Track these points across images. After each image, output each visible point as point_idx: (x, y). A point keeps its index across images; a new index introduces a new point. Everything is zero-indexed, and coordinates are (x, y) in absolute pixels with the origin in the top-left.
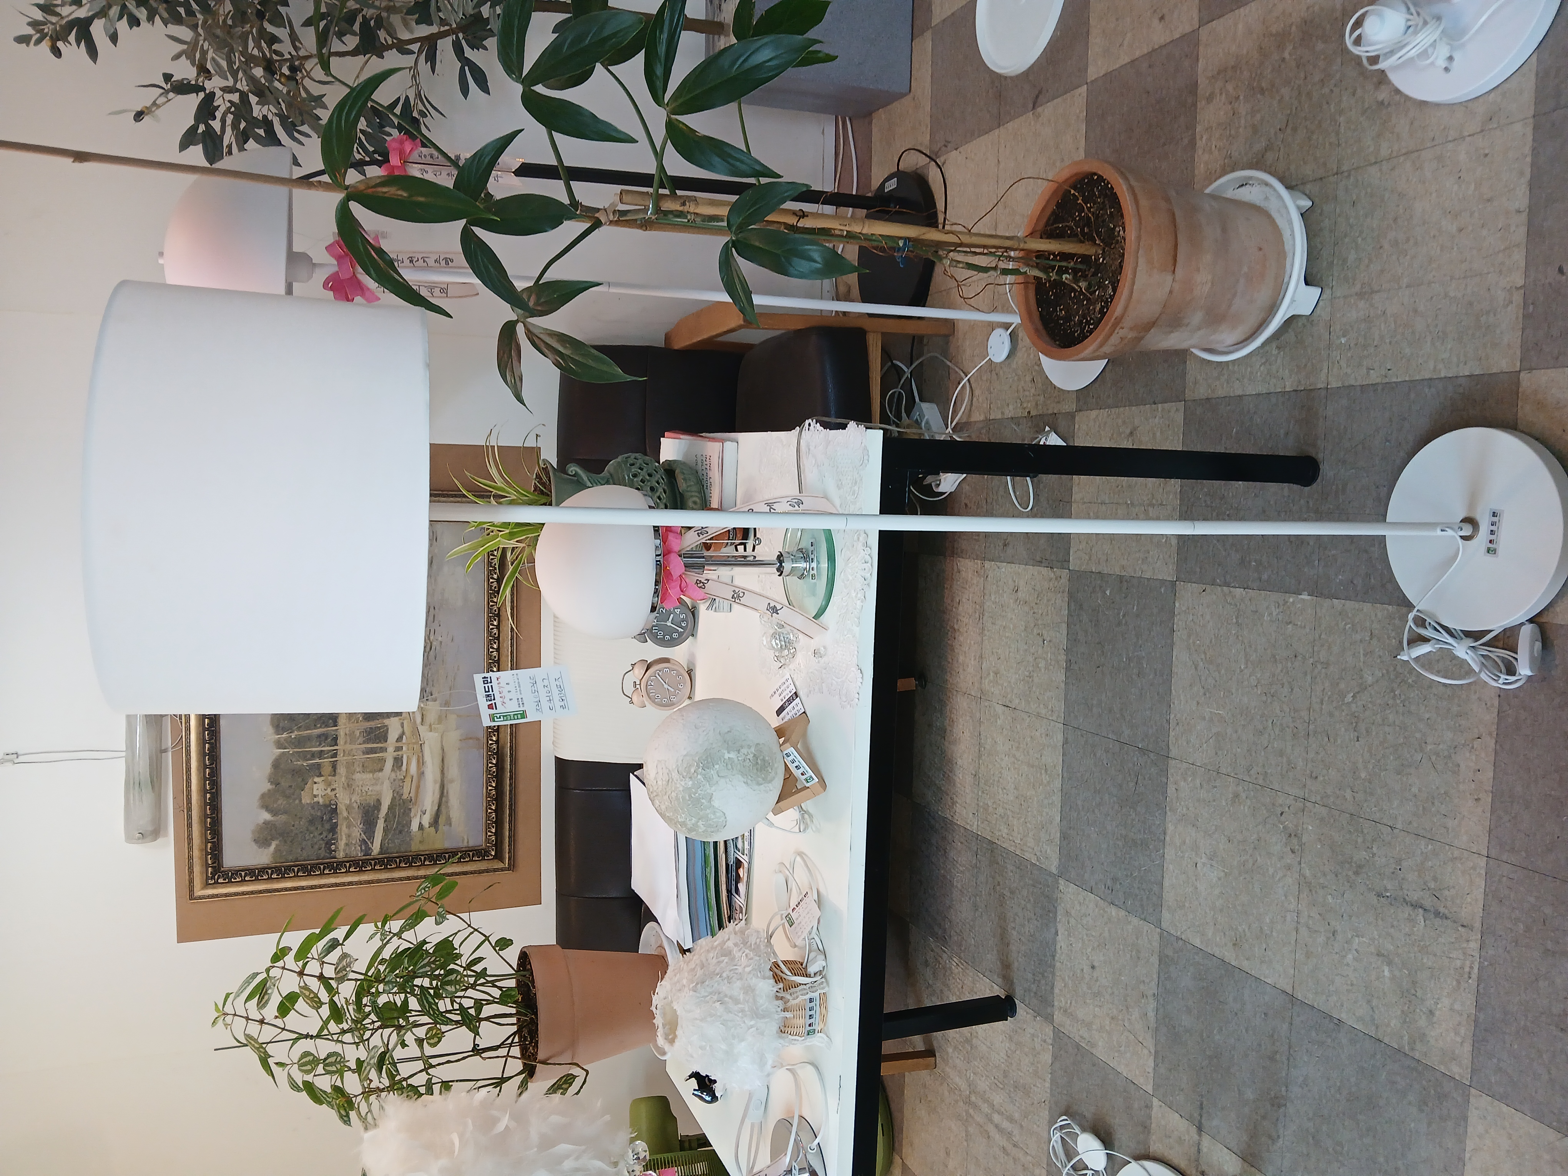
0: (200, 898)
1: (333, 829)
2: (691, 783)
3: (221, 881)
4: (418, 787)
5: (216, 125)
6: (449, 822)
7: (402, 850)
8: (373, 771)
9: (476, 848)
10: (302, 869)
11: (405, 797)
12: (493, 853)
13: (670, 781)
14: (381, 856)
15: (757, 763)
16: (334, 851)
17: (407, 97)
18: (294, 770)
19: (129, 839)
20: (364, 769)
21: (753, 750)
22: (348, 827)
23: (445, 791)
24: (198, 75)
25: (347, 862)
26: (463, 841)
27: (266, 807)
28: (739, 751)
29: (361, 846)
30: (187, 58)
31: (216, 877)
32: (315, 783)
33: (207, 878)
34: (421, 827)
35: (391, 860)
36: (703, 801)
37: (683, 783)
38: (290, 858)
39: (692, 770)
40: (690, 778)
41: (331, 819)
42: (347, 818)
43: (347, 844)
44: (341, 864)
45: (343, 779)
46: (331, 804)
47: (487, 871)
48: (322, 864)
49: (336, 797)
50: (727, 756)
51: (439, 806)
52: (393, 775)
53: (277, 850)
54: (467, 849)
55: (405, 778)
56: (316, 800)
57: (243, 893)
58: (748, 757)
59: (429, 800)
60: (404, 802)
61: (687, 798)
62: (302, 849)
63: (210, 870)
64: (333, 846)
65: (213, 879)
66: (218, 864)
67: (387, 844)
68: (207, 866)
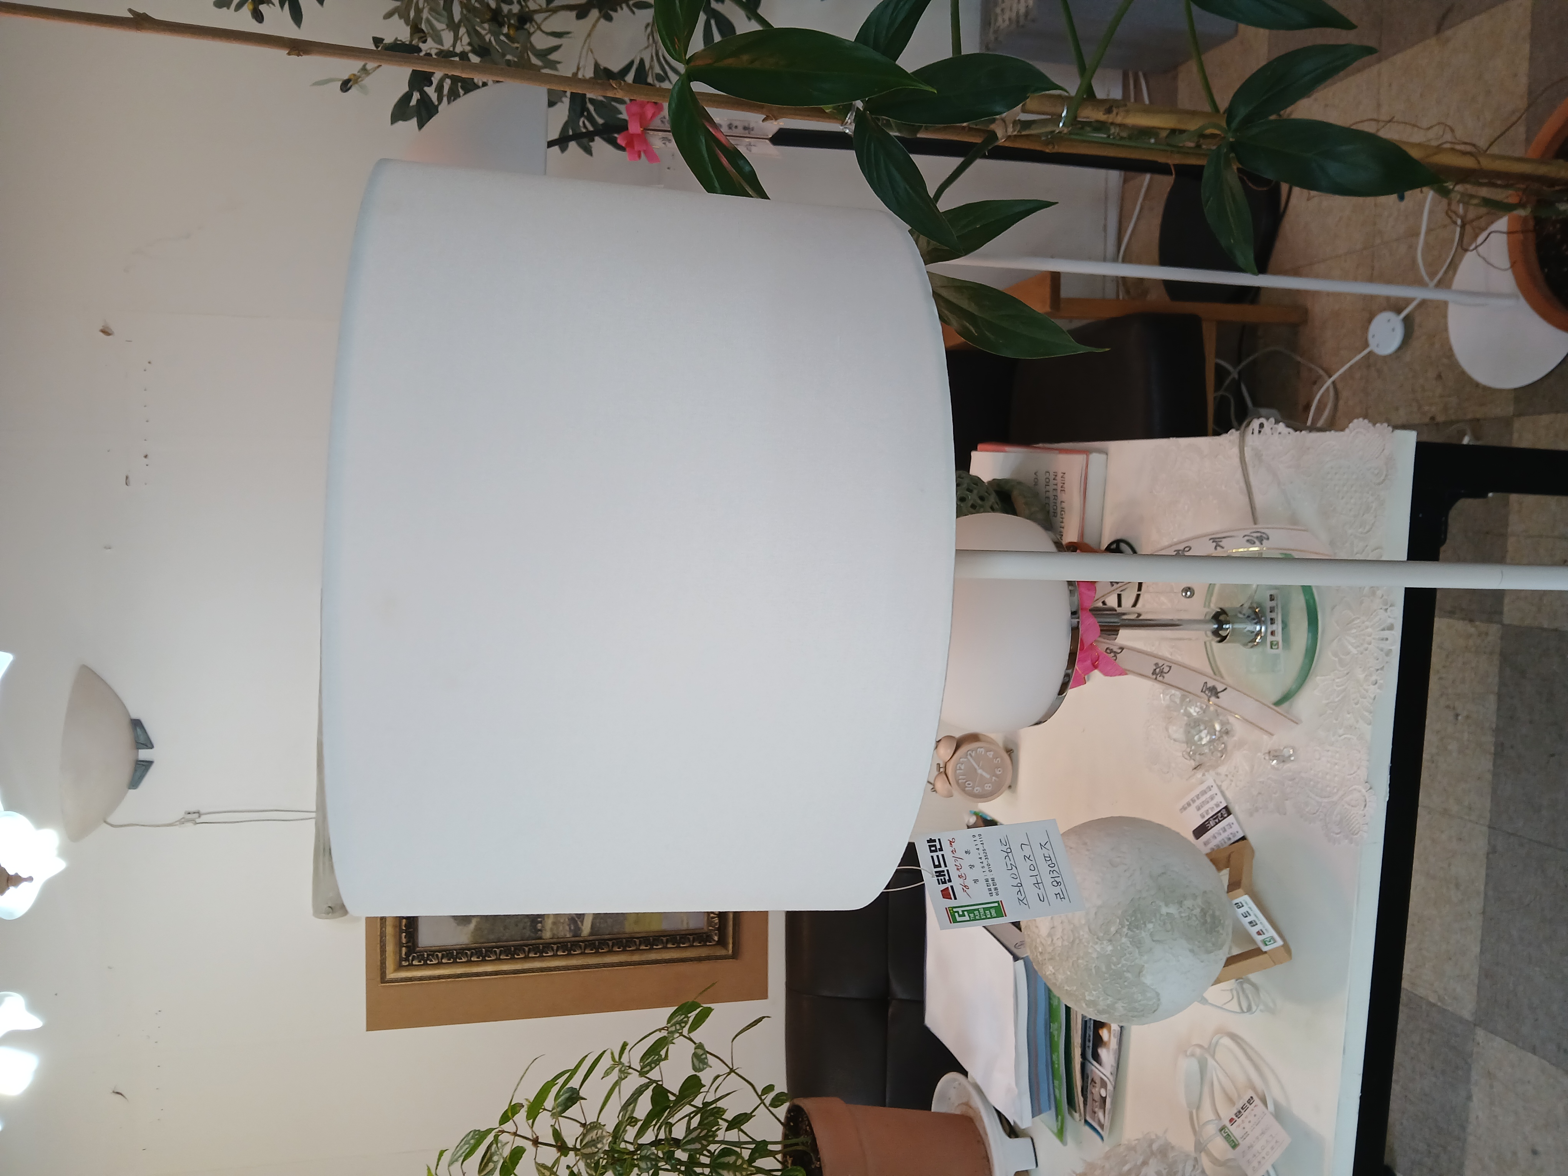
0: (392, 981)
2: (1110, 948)
3: (415, 963)
5: (431, 91)
7: (615, 931)
9: (697, 932)
10: (505, 952)
12: (716, 938)
13: (1077, 941)
14: (591, 938)
15: (1206, 922)
16: (540, 930)
17: (642, 61)
19: (317, 913)
21: (1199, 901)
24: (412, 34)
25: (554, 944)
26: (682, 922)
28: (1180, 903)
29: (569, 925)
30: (400, 17)
31: (410, 958)
33: (401, 959)
35: (603, 943)
36: (1128, 975)
37: (1098, 948)
38: (492, 937)
39: (1113, 929)
40: (1110, 941)
43: (554, 923)
44: (547, 946)
47: (708, 958)
48: (527, 945)
50: (1164, 910)
53: (476, 929)
54: (687, 932)
57: (439, 977)
58: (1194, 912)
61: (1104, 969)
62: (505, 928)
63: (404, 950)
64: (540, 925)
65: (406, 959)
66: (413, 944)
67: (598, 924)
68: (401, 945)
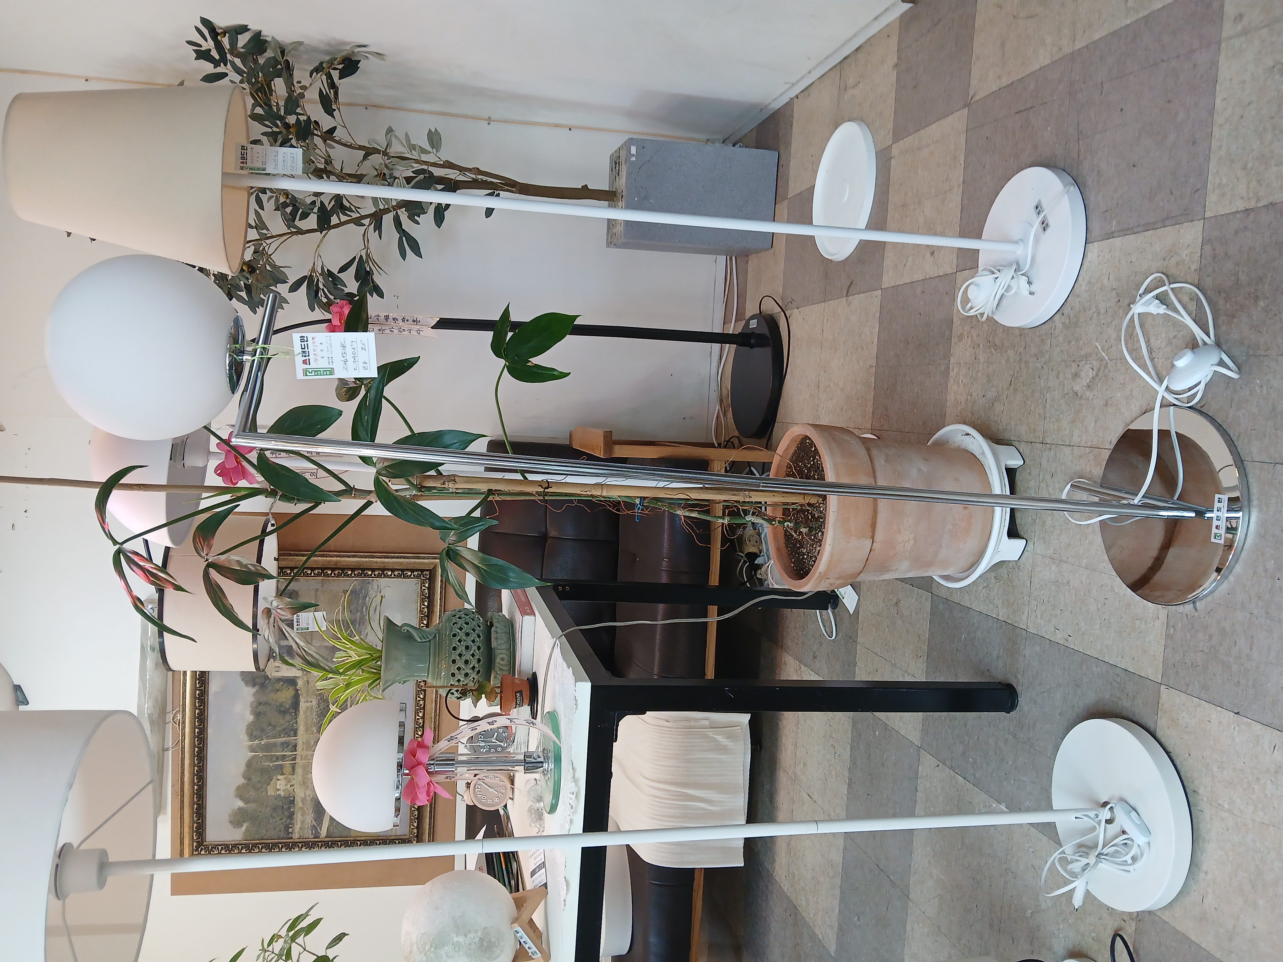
1: (291, 816)
3: (202, 852)
7: (344, 835)
9: (402, 837)
10: (265, 847)
14: (327, 839)
15: (483, 945)
16: (291, 833)
17: (361, 256)
18: (262, 770)
21: (481, 932)
22: (303, 815)
25: (300, 842)
27: (241, 798)
28: (466, 936)
29: (312, 830)
31: (200, 849)
32: (279, 780)
33: (193, 849)
35: (334, 843)
38: (257, 836)
39: (427, 948)
40: (425, 954)
41: (289, 808)
42: (302, 808)
43: (301, 828)
44: (295, 844)
45: (300, 777)
46: (289, 797)
48: (280, 843)
49: (294, 791)
50: (456, 939)
53: (246, 830)
54: (394, 838)
56: (278, 793)
62: (266, 831)
63: (195, 844)
64: (290, 829)
65: (197, 850)
66: (202, 839)
67: (332, 831)
68: (193, 841)
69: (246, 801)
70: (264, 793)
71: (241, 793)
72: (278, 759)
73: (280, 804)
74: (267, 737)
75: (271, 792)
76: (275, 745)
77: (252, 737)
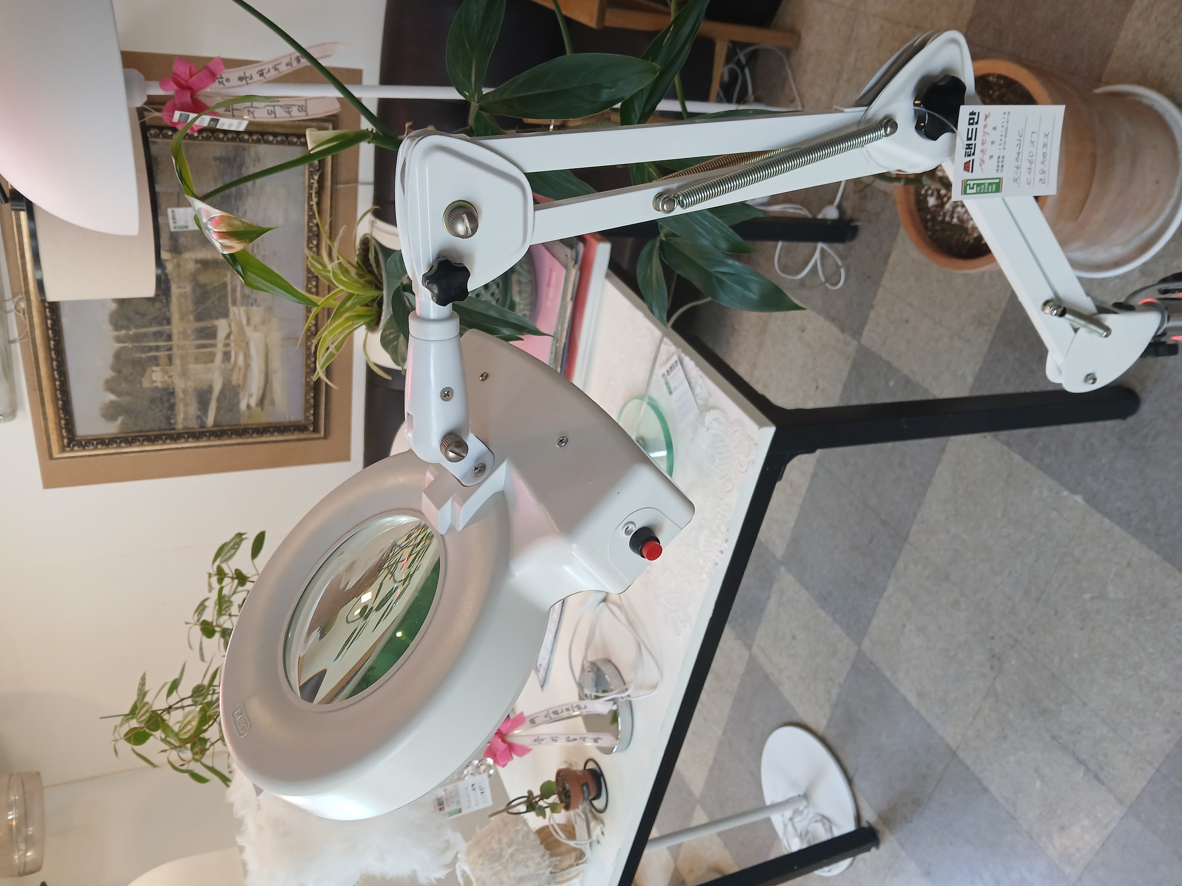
0: (59, 458)
1: (172, 407)
3: (76, 447)
4: (245, 376)
6: (273, 403)
8: (205, 362)
9: (296, 423)
10: (147, 438)
11: (234, 382)
12: (311, 429)
14: (215, 429)
16: (174, 424)
18: (133, 361)
20: (197, 360)
22: (186, 405)
23: (269, 380)
25: (186, 432)
26: (285, 418)
27: (112, 391)
29: (197, 421)
31: (71, 445)
32: (154, 371)
33: (64, 445)
34: (249, 406)
35: (223, 430)
38: (135, 429)
41: (169, 400)
42: (182, 399)
43: (184, 419)
44: (180, 434)
45: (179, 368)
46: (168, 389)
47: (305, 439)
48: (163, 435)
49: (172, 382)
51: (265, 390)
52: (223, 366)
53: (123, 423)
54: (289, 423)
55: (234, 368)
56: (155, 384)
59: (255, 386)
60: (233, 387)
62: (145, 423)
63: (65, 439)
64: (173, 420)
65: (68, 445)
66: (72, 434)
67: (219, 419)
69: (118, 394)
70: (138, 386)
71: (110, 386)
72: (151, 349)
73: (159, 395)
74: (136, 327)
75: (146, 384)
76: (145, 336)
77: (117, 326)
